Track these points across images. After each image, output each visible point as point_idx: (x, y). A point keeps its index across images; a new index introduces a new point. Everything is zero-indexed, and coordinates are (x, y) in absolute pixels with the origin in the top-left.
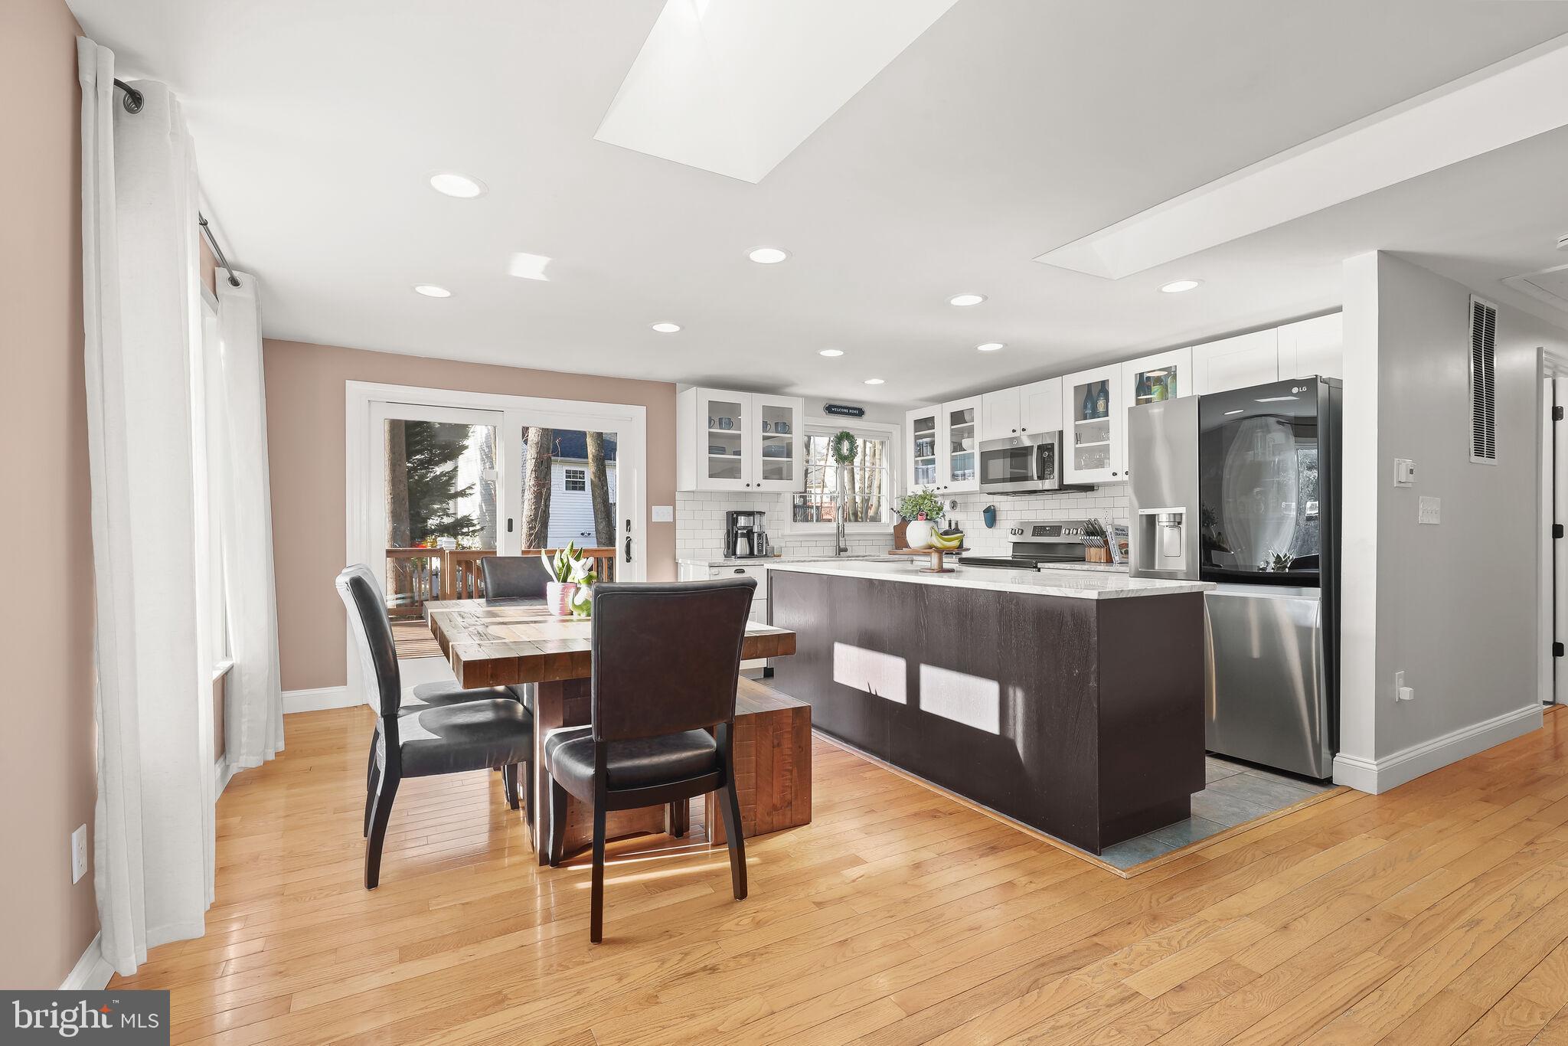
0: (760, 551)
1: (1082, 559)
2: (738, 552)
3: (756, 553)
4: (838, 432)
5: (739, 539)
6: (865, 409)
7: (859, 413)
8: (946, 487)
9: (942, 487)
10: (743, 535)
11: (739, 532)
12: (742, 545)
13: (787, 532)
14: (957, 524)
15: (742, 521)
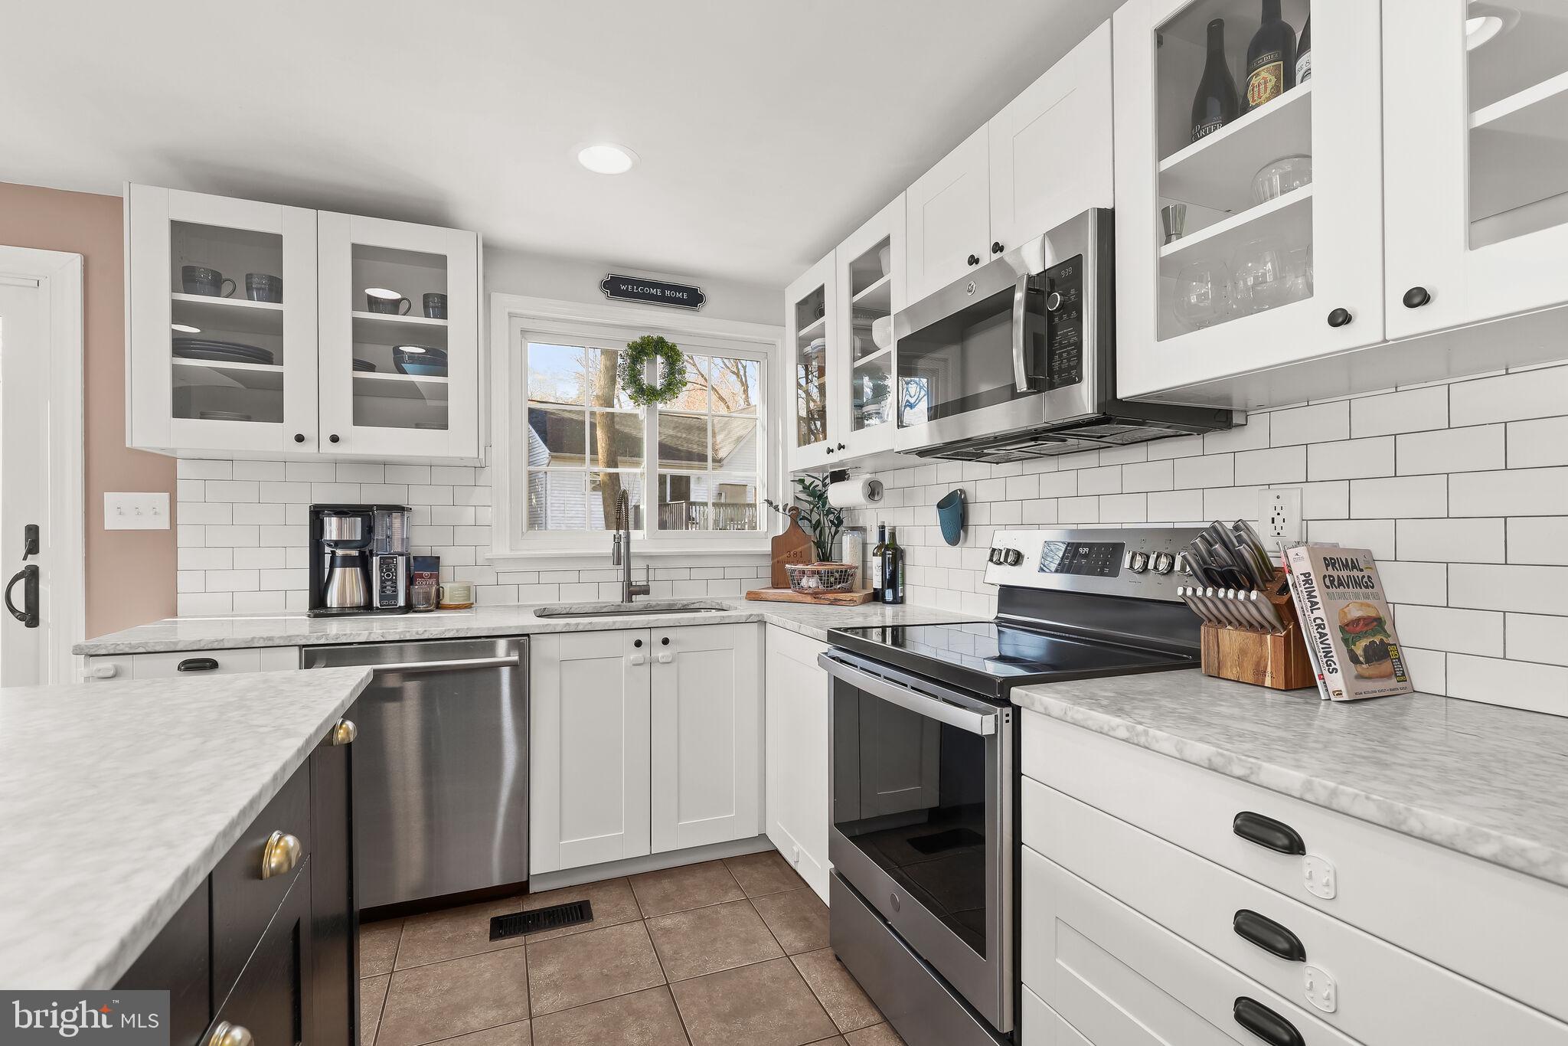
0: (389, 597)
1: (1187, 659)
2: (333, 599)
3: (376, 603)
4: (636, 337)
5: (338, 571)
6: (704, 288)
7: (690, 298)
8: (841, 447)
9: (835, 447)
10: (347, 562)
11: (340, 552)
12: (344, 585)
13: (501, 549)
14: (893, 535)
15: (332, 528)
